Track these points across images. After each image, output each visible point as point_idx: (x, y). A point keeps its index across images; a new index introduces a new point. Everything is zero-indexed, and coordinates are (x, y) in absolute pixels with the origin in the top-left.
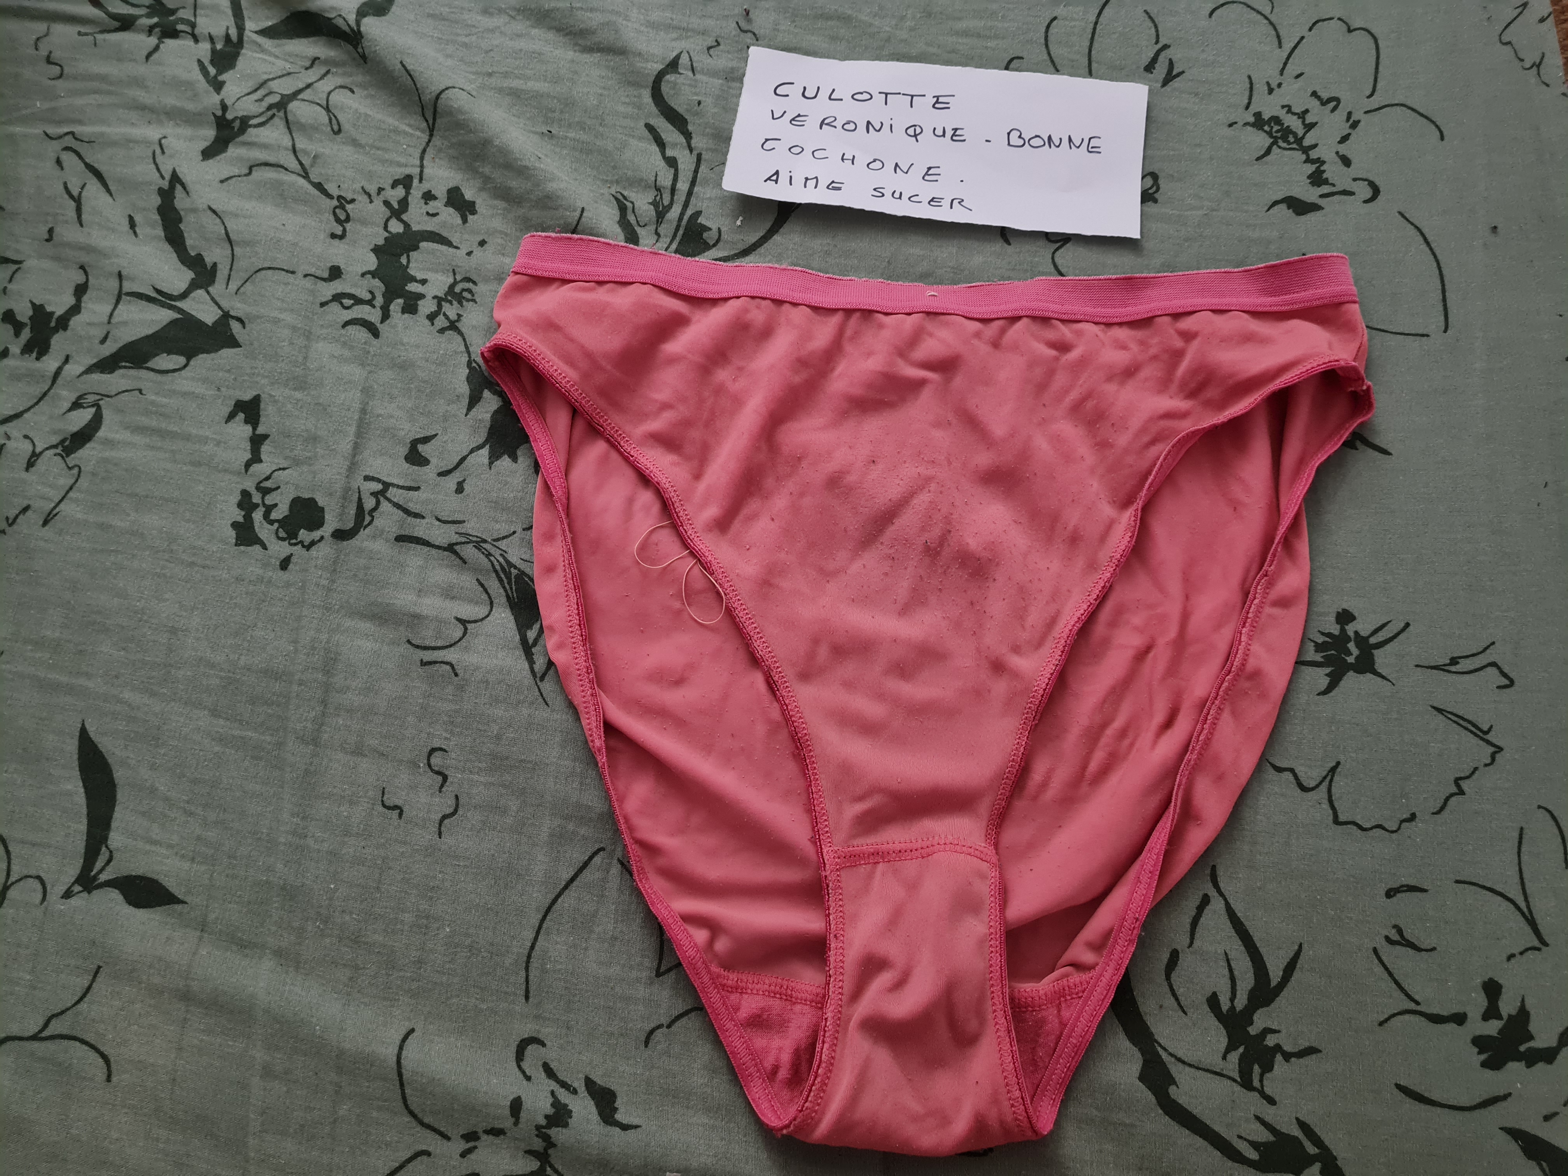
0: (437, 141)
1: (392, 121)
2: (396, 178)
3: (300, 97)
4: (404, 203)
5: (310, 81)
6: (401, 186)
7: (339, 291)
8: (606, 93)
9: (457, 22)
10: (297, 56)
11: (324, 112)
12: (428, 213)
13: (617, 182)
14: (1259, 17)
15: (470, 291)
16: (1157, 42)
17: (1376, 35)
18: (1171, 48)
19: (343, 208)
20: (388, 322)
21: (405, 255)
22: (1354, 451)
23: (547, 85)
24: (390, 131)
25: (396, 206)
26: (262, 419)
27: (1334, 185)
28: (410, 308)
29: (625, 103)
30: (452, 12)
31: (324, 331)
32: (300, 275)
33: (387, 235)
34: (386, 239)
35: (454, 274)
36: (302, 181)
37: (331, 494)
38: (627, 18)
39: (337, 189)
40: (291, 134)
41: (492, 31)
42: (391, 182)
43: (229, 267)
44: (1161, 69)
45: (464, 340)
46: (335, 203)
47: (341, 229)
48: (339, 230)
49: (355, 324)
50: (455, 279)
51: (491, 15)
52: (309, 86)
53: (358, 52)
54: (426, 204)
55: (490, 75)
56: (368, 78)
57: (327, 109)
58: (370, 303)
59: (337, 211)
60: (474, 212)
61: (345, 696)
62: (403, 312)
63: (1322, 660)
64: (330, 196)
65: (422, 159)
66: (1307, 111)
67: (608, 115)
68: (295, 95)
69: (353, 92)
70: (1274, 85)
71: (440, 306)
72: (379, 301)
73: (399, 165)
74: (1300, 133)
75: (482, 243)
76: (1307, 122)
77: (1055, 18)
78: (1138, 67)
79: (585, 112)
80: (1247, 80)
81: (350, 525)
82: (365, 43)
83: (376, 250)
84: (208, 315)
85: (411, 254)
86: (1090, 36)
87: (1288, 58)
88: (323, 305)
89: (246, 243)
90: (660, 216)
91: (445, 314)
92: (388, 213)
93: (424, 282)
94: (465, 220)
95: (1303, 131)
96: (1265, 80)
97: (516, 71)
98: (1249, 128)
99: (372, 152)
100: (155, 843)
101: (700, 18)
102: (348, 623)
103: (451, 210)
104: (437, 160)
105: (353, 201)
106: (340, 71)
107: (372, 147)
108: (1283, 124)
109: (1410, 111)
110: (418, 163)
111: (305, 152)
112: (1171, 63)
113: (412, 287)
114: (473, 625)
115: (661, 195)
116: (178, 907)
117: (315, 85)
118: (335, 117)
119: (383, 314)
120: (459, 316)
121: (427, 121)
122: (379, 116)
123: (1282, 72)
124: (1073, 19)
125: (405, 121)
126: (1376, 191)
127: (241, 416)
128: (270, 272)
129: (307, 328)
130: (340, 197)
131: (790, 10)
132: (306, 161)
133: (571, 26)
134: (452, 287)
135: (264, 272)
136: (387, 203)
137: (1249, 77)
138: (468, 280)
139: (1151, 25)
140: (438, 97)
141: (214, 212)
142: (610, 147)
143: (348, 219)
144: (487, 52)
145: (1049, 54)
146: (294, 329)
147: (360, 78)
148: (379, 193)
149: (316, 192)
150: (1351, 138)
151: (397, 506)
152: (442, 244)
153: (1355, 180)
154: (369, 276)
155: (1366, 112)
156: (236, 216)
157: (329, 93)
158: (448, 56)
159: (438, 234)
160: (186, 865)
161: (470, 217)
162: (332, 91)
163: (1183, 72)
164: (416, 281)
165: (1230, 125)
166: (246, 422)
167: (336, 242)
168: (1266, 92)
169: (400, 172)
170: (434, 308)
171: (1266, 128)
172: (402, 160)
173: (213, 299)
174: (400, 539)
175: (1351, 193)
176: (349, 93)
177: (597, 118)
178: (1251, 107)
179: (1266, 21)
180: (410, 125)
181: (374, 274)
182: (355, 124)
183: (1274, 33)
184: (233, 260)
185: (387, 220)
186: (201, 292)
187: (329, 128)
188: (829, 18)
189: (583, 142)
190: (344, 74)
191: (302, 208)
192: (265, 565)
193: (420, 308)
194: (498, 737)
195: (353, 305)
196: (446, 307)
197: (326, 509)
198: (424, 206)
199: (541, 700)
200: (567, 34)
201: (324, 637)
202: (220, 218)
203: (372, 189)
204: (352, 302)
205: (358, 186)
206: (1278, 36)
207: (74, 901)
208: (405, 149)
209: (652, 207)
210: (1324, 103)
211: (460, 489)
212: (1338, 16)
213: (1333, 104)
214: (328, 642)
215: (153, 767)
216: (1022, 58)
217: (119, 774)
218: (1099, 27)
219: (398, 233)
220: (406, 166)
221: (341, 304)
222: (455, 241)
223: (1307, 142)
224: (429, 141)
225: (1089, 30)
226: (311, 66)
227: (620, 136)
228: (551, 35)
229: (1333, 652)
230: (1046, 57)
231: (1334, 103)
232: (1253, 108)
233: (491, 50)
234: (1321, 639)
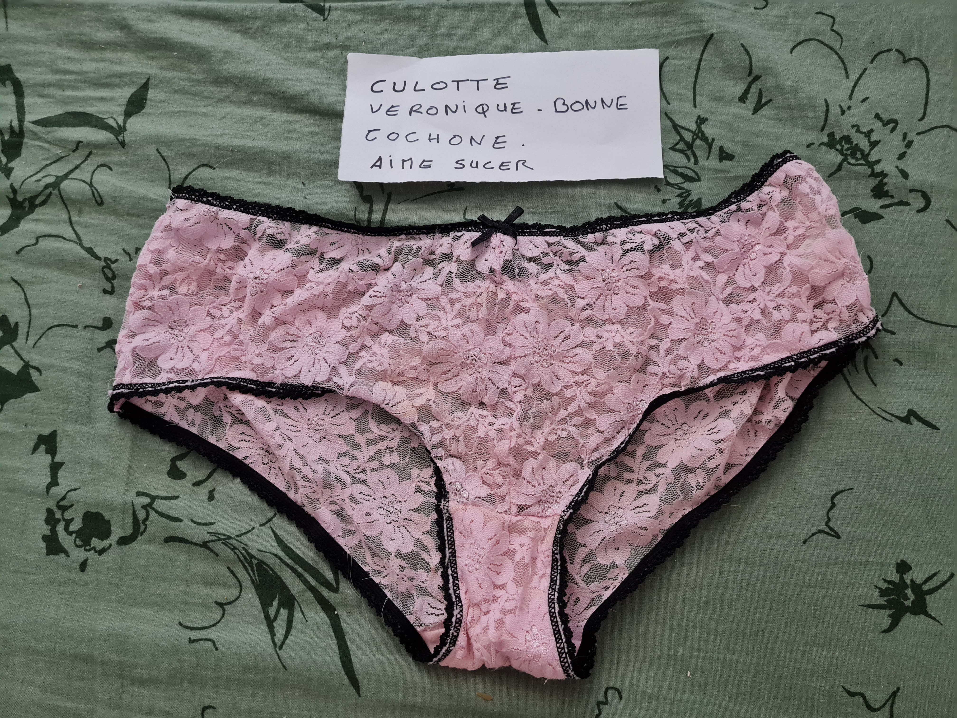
3: (71, 176)
5: (78, 163)
7: (111, 338)
11: (88, 188)
14: (830, 52)
16: (750, 74)
17: (926, 63)
18: (761, 79)
19: (109, 267)
22: (909, 426)
26: (59, 450)
27: (892, 197)
31: (102, 372)
32: (81, 327)
36: (77, 248)
37: (114, 509)
39: (104, 252)
40: (67, 209)
43: (27, 326)
44: (752, 99)
46: (103, 263)
47: (110, 285)
48: (108, 287)
52: (77, 167)
57: (91, 186)
59: (105, 270)
63: (885, 603)
64: (98, 258)
66: (872, 131)
68: (66, 176)
69: (111, 169)
70: (845, 108)
74: (867, 150)
76: (872, 140)
77: (667, 58)
78: (734, 98)
80: (824, 104)
81: (130, 533)
84: (14, 366)
86: (695, 72)
87: (854, 87)
88: (99, 350)
89: (40, 306)
95: (869, 149)
96: (838, 103)
98: (823, 147)
99: (129, 219)
105: (116, 261)
107: (128, 214)
108: (852, 142)
109: (954, 132)
112: (761, 93)
114: (229, 606)
117: (82, 166)
118: (97, 190)
122: (132, 188)
123: (851, 96)
124: (681, 58)
126: (928, 200)
127: (43, 448)
128: (59, 329)
129: (89, 371)
130: (106, 259)
132: (79, 230)
135: (54, 329)
137: (826, 101)
139: (747, 57)
141: (16, 281)
143: (114, 276)
145: (662, 90)
146: (79, 374)
148: (136, 253)
149: (88, 256)
150: (908, 154)
151: (162, 514)
153: (911, 191)
155: (918, 134)
156: (31, 283)
157: (93, 172)
162: (95, 170)
163: (770, 101)
165: (809, 146)
166: (47, 452)
167: (107, 297)
168: (839, 113)
171: (838, 147)
173: (16, 352)
174: (168, 540)
175: (907, 204)
176: (108, 170)
178: (826, 129)
179: (835, 56)
182: (113, 197)
183: (842, 65)
184: (30, 319)
186: (7, 348)
187: (93, 202)
191: (79, 270)
192: (70, 570)
197: (111, 522)
202: (20, 286)
203: (131, 250)
205: (120, 249)
206: (846, 68)
210: (885, 124)
211: (211, 497)
212: (896, 47)
218: (702, 64)
221: (113, 349)
223: (872, 158)
225: (695, 67)
229: (893, 597)
231: (893, 124)
232: (828, 130)
234: (884, 586)
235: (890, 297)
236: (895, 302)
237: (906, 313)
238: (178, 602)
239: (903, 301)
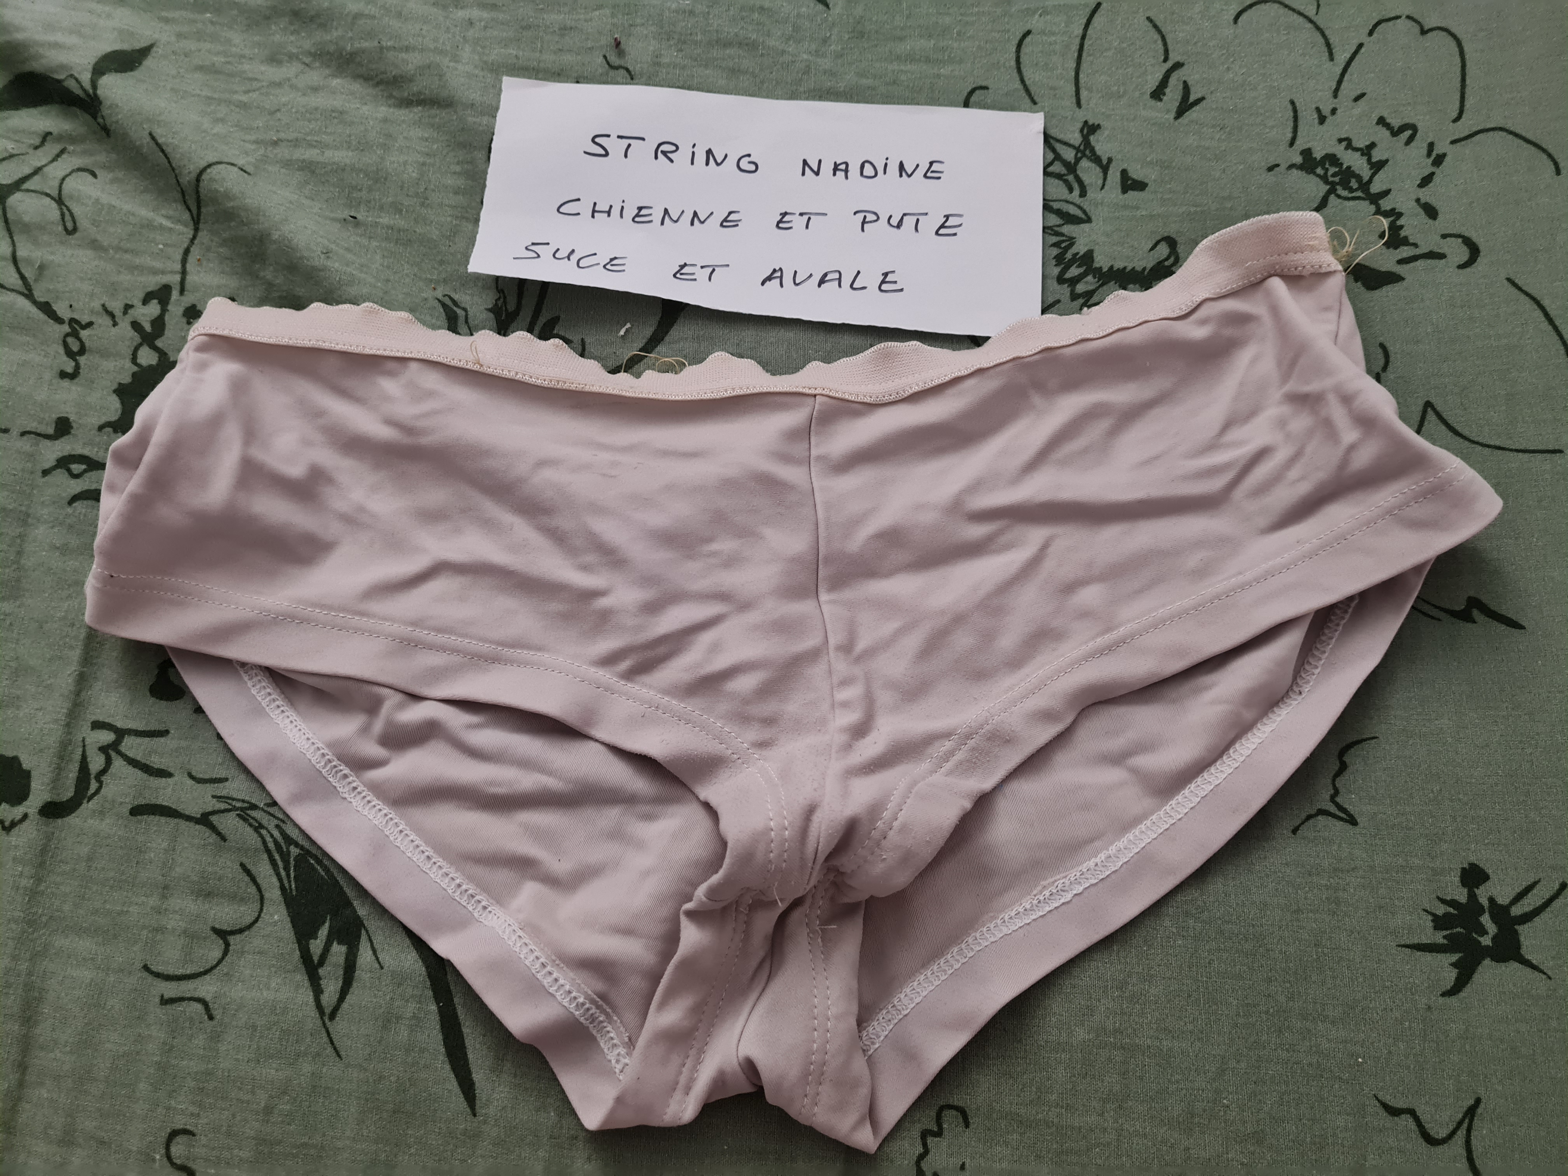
0: (204, 236)
1: (145, 213)
2: (150, 289)
3: (26, 186)
4: (159, 324)
5: (39, 164)
6: (155, 301)
8: (431, 161)
9: (231, 75)
10: (24, 131)
11: (54, 205)
13: (445, 281)
14: (1301, 19)
16: (1166, 60)
17: (1459, 36)
18: (1185, 67)
19: (75, 334)
22: (1470, 625)
23: (350, 154)
24: (142, 226)
25: (148, 328)
27: (1415, 245)
29: (455, 173)
30: (228, 63)
31: (45, 511)
32: (15, 432)
33: (135, 369)
34: (134, 375)
36: (22, 303)
37: (41, 751)
38: (455, 58)
39: (69, 309)
40: (11, 237)
41: (279, 85)
42: (141, 295)
44: (1173, 94)
46: (66, 328)
47: (73, 364)
48: (69, 367)
49: (87, 499)
51: (279, 63)
52: (37, 171)
53: (99, 124)
55: (275, 143)
56: (114, 156)
57: (59, 201)
59: (70, 340)
61: (52, 1055)
64: (59, 320)
65: (184, 261)
66: (1373, 145)
67: (433, 191)
68: (17, 185)
69: (94, 175)
70: (1326, 111)
73: (155, 272)
74: (1366, 173)
76: (1374, 160)
77: (1028, 33)
78: (1142, 94)
79: (402, 188)
80: (1290, 107)
81: (69, 793)
82: (105, 112)
86: (1076, 55)
87: (1343, 74)
88: (45, 473)
92: (137, 339)
95: (1370, 173)
96: (1314, 106)
97: (309, 138)
98: (1294, 171)
99: (117, 256)
101: (555, 53)
102: (60, 942)
104: (205, 263)
105: (90, 324)
106: (79, 148)
107: (118, 249)
108: (1342, 164)
109: (1511, 136)
110: (178, 267)
111: (29, 261)
112: (1186, 87)
114: (238, 937)
115: (505, 298)
117: (45, 169)
118: (69, 210)
121: (190, 210)
122: (127, 207)
123: (1336, 93)
124: (1053, 34)
125: (164, 212)
126: (1474, 251)
130: (72, 321)
131: (676, 37)
132: (29, 274)
133: (382, 73)
136: (136, 326)
137: (1292, 103)
139: (1157, 36)
140: (198, 179)
142: (435, 234)
144: (272, 113)
145: (1022, 81)
147: (102, 158)
148: (125, 313)
149: (42, 316)
150: (1436, 179)
151: (133, 763)
153: (1444, 236)
154: (110, 430)
155: (1453, 142)
157: (63, 179)
158: (217, 121)
162: (67, 176)
163: (1203, 99)
165: (1270, 169)
167: (66, 383)
168: (1316, 121)
169: (153, 282)
171: (1319, 171)
172: (158, 265)
174: (136, 811)
175: (1441, 256)
176: (90, 178)
177: (417, 195)
178: (1298, 142)
179: (1309, 25)
180: (168, 217)
182: (94, 220)
183: (1321, 40)
185: (136, 349)
187: (60, 228)
188: (727, 44)
189: (399, 231)
190: (84, 153)
194: (268, 1110)
195: (85, 471)
197: (33, 774)
199: (329, 1050)
200: (378, 84)
201: (24, 966)
203: (116, 306)
204: (84, 467)
205: (96, 305)
206: (1328, 45)
208: (161, 250)
209: (492, 315)
210: (1395, 133)
212: (1407, 13)
213: (1408, 133)
214: (30, 974)
216: (985, 88)
218: (1087, 43)
219: (150, 366)
220: (163, 272)
221: (69, 471)
223: (1375, 188)
224: (194, 237)
225: (1075, 47)
226: (43, 143)
227: (449, 219)
228: (357, 87)
230: (1018, 85)
231: (1410, 132)
232: (1301, 143)
233: (278, 110)
238: (144, 927)
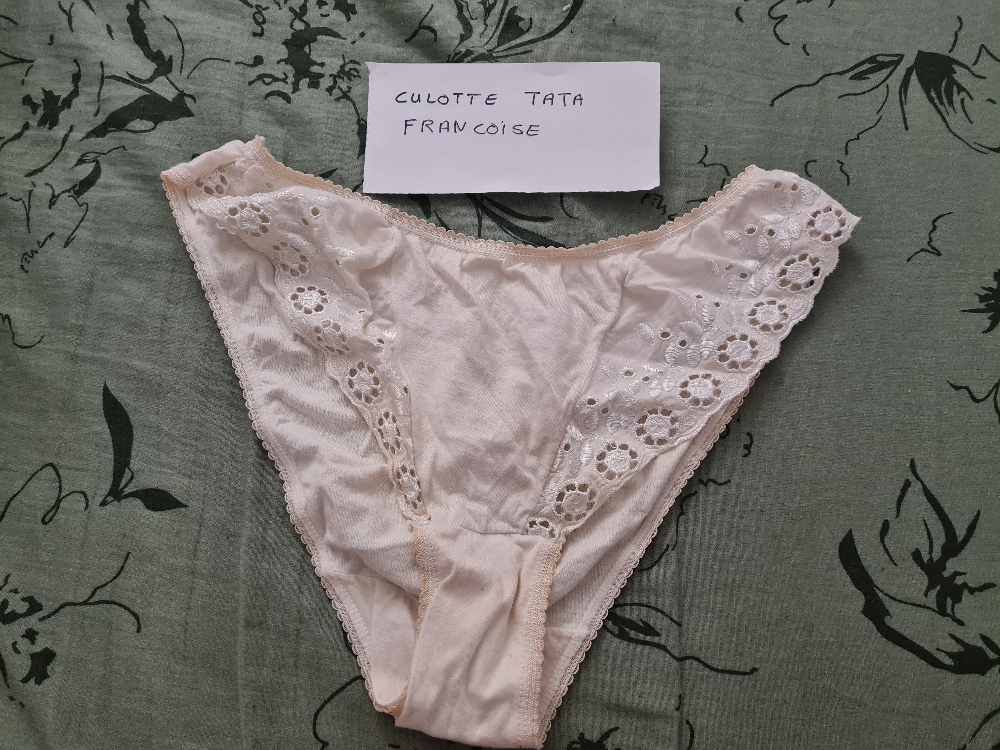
7: (261, 73)
12: (321, 15)
15: (356, 70)
20: (297, 93)
21: (307, 47)
28: (314, 83)
35: (344, 57)
43: (180, 60)
45: (354, 104)
50: (344, 61)
54: (320, 8)
58: (284, 80)
60: (355, 12)
62: (309, 86)
63: (985, 308)
71: (335, 82)
72: (291, 79)
75: (362, 35)
83: (286, 43)
84: (169, 94)
85: (312, 44)
89: (193, 41)
90: (488, 11)
91: (339, 87)
93: (322, 65)
94: (349, 20)
100: (163, 465)
103: (338, 11)
113: (315, 69)
116: (182, 510)
119: (294, 88)
120: (349, 88)
128: (211, 62)
129: (240, 100)
134: (343, 67)
135: (207, 61)
138: (353, 62)
141: (168, 20)
143: (264, 21)
146: (231, 101)
152: (333, 36)
156: (184, 22)
159: (330, 30)
160: (186, 481)
161: (352, 17)
164: (318, 65)
170: (331, 83)
173: (171, 83)
181: (286, 61)
184: (183, 54)
186: (162, 78)
191: (231, 15)
193: (321, 84)
196: (339, 81)
198: (319, 10)
202: (173, 24)
207: (110, 508)
215: (157, 413)
217: (134, 418)
222: (342, 33)
229: (992, 301)
234: (983, 293)
235: (978, 48)
236: (984, 51)
237: (994, 61)
239: (991, 51)
